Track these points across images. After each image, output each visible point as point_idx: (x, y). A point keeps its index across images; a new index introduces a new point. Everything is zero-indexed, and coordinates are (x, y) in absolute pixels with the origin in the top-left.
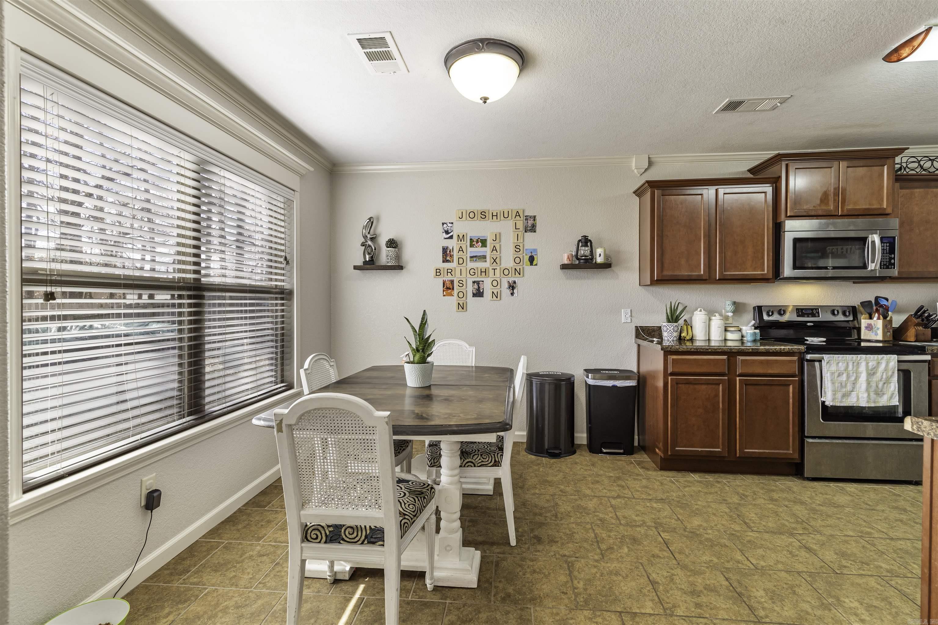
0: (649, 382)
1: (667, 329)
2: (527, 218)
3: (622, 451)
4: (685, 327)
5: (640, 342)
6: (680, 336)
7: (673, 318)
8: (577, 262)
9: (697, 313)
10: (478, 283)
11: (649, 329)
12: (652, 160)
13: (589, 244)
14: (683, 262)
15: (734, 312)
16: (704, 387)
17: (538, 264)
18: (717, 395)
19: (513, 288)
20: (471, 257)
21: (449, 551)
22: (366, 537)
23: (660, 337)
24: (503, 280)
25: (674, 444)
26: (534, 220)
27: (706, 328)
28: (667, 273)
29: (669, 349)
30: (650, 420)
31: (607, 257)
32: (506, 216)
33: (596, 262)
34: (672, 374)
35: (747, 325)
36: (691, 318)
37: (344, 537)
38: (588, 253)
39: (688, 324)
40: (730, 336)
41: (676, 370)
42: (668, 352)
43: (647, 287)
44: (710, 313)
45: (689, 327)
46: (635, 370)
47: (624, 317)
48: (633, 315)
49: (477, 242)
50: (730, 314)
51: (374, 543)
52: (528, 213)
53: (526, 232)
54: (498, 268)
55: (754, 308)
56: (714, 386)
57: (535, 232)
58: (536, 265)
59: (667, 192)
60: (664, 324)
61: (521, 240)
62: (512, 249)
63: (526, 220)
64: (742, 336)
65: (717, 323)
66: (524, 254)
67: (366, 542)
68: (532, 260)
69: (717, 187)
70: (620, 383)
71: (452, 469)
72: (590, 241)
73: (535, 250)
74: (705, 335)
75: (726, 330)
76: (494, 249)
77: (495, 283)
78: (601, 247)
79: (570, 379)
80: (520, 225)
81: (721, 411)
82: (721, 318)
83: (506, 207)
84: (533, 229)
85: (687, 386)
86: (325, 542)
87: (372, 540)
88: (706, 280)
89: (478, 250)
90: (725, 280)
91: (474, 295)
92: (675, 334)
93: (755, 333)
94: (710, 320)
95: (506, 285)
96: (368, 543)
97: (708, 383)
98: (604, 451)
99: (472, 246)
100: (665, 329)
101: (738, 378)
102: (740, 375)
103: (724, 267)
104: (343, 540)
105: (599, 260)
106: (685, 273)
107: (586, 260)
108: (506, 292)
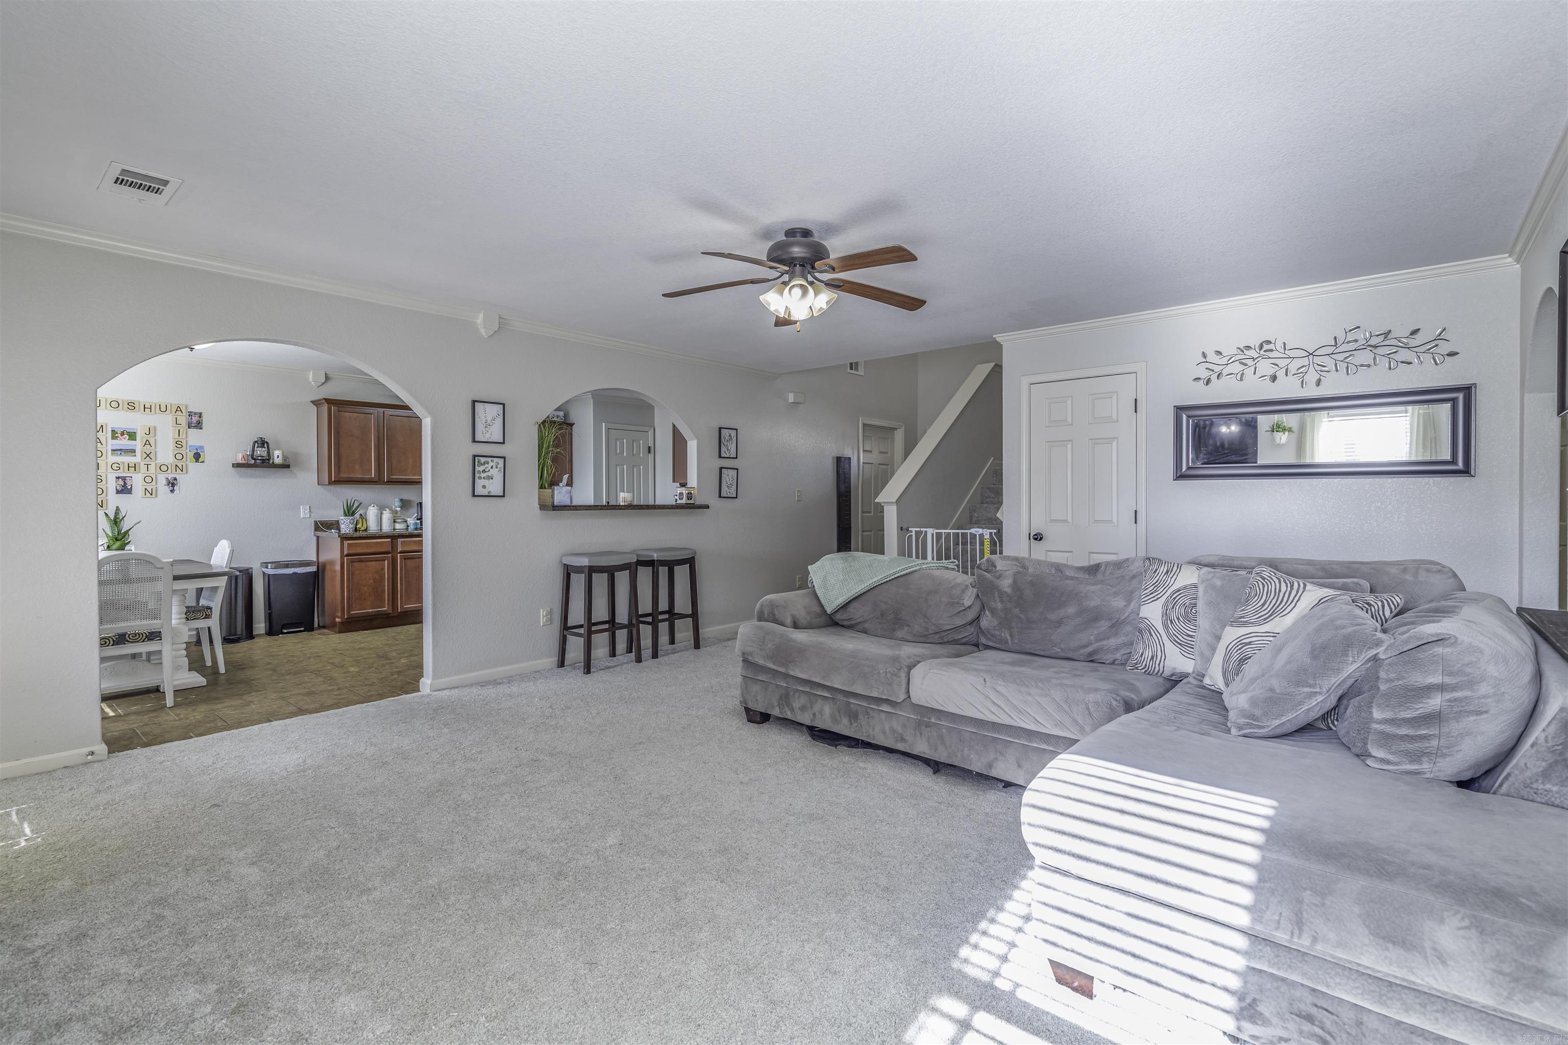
0: (328, 567)
1: (344, 522)
2: (190, 414)
3: (302, 629)
4: (361, 520)
5: (319, 534)
6: (356, 528)
7: (349, 511)
8: (253, 462)
9: (371, 508)
10: (124, 479)
11: (328, 523)
12: (329, 376)
13: (266, 445)
14: (357, 467)
15: (401, 507)
16: (373, 563)
17: (206, 461)
18: (383, 569)
19: (173, 485)
20: (113, 450)
21: (179, 669)
22: (146, 637)
23: (339, 529)
24: (159, 476)
25: (349, 611)
26: (200, 417)
27: (378, 520)
28: (344, 475)
29: (345, 536)
30: (328, 597)
31: (285, 458)
32: (163, 409)
33: (273, 463)
34: (347, 555)
35: (410, 517)
36: (366, 513)
37: (128, 639)
38: (265, 454)
39: (363, 517)
40: (398, 526)
41: (351, 552)
42: (344, 538)
43: (325, 486)
44: (381, 509)
45: (364, 520)
46: (315, 559)
47: (303, 512)
48: (312, 511)
49: (122, 434)
50: (398, 509)
51: (152, 640)
52: (191, 409)
53: (189, 428)
54: (153, 464)
55: (418, 504)
56: (381, 562)
57: (201, 429)
58: (203, 462)
59: (342, 409)
60: (342, 518)
61: (183, 436)
62: (171, 445)
63: (189, 416)
64: (408, 526)
65: (387, 515)
66: (188, 451)
67: (146, 640)
68: (197, 457)
69: (385, 409)
70: (299, 570)
71: (180, 613)
72: (267, 442)
73: (202, 447)
74: (377, 526)
75: (394, 522)
76: (147, 443)
77: (148, 480)
78: (279, 449)
79: (248, 570)
80: (183, 420)
81: (386, 580)
82: (391, 512)
83: (163, 400)
84: (199, 425)
85: (360, 563)
86: (113, 645)
87: (151, 638)
88: (376, 482)
89: (124, 442)
90: (391, 482)
91: (118, 492)
92: (351, 526)
93: (416, 523)
94: (382, 514)
95: (165, 482)
96: (148, 640)
97: (376, 560)
98: (285, 631)
99: (114, 437)
100: (342, 522)
101: (399, 555)
102: (400, 553)
103: (390, 472)
104: (128, 641)
105: (278, 461)
106: (359, 476)
107: (263, 461)
108: (163, 489)
